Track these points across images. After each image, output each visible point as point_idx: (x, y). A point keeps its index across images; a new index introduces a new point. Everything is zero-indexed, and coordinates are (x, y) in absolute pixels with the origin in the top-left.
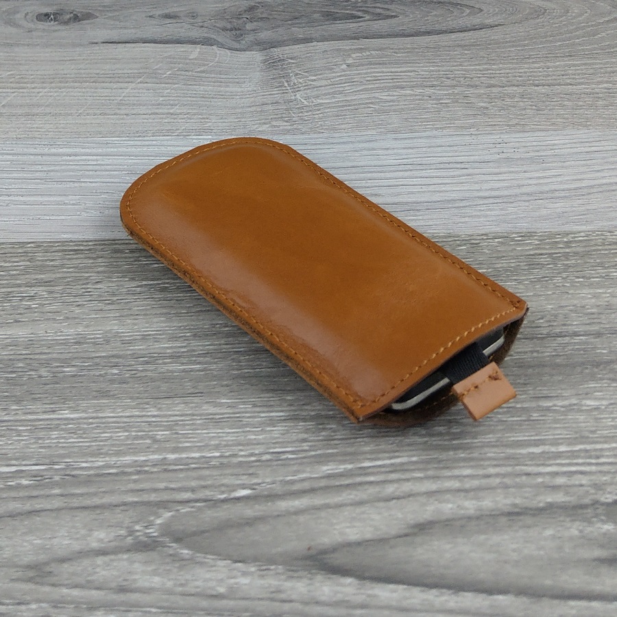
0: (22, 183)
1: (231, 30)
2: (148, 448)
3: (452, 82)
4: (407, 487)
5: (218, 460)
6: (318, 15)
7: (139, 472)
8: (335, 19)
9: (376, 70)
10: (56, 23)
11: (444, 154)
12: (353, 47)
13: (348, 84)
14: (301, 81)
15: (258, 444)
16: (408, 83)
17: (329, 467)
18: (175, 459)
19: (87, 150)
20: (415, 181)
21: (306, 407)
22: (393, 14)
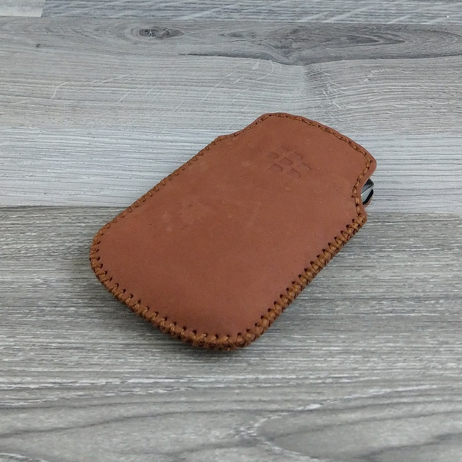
0: (140, 162)
1: (282, 48)
2: (245, 369)
3: (447, 95)
4: (430, 408)
5: (294, 381)
6: (345, 38)
7: (239, 388)
8: (358, 42)
9: (390, 84)
10: (154, 37)
11: (444, 152)
12: (372, 65)
13: (371, 94)
14: (335, 90)
15: (323, 370)
16: (414, 95)
17: (374, 390)
18: (265, 379)
19: (184, 138)
20: (424, 173)
21: (355, 344)
22: (401, 39)
